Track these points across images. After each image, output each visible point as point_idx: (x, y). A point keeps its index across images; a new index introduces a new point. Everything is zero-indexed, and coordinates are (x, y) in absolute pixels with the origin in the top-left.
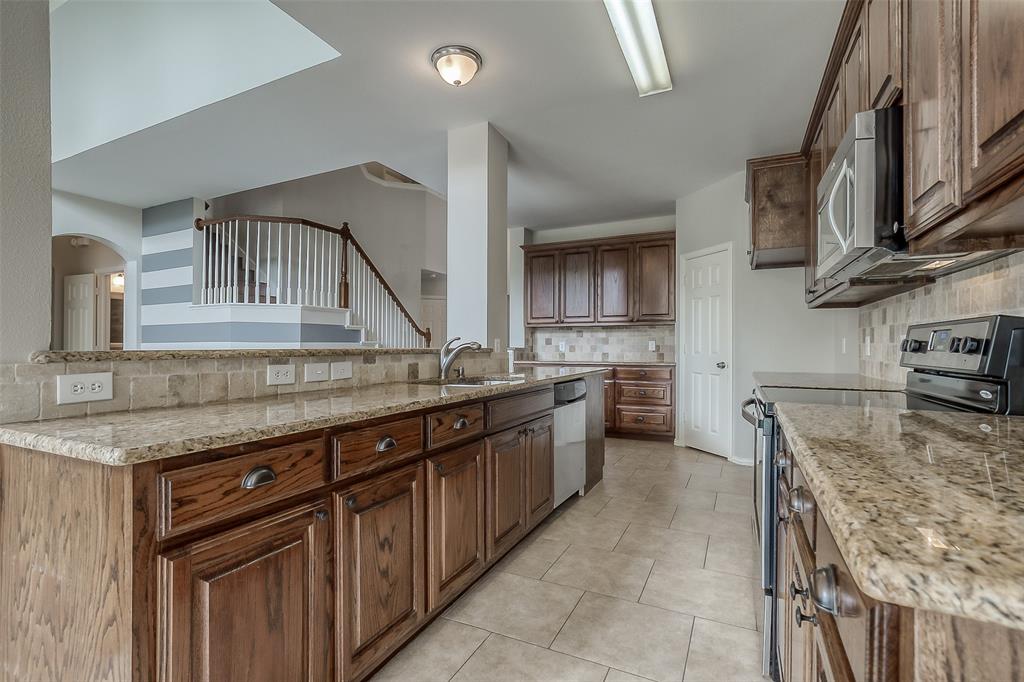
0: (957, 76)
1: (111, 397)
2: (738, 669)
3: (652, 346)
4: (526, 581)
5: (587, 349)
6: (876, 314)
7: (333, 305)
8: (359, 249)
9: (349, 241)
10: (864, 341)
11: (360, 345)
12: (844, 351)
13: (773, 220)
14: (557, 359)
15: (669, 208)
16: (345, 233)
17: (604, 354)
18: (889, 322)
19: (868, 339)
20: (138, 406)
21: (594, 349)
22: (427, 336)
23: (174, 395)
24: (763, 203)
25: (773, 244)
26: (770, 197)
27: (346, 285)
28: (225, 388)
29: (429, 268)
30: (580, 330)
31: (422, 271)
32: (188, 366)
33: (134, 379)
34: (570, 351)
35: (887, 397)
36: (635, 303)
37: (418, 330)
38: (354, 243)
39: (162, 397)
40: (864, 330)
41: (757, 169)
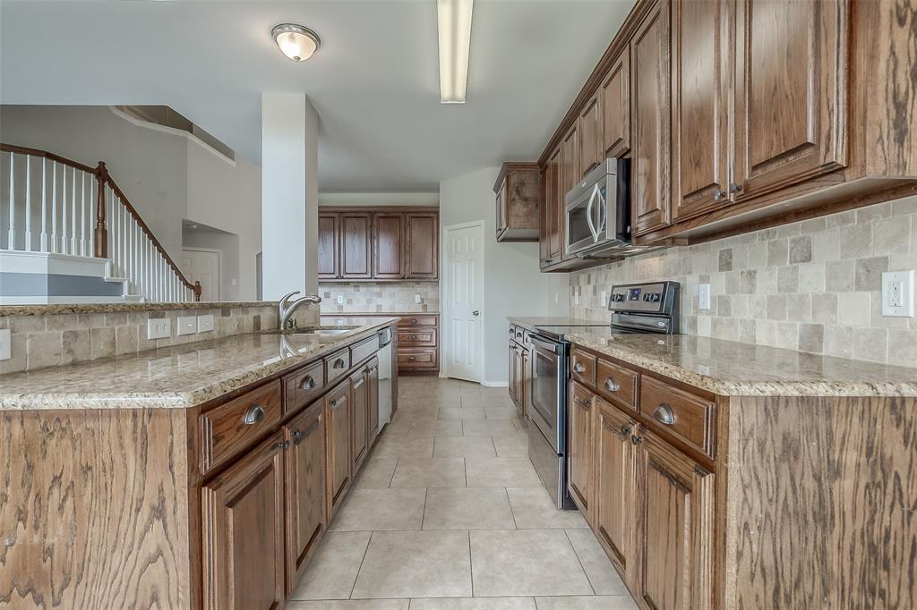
0: (669, 155)
1: (9, 357)
2: (542, 510)
3: (418, 299)
4: (379, 491)
5: (364, 302)
6: (583, 278)
7: (88, 254)
8: (118, 193)
9: (106, 184)
10: (574, 295)
11: (124, 298)
12: (557, 301)
13: (519, 208)
14: (336, 311)
15: (435, 188)
16: (101, 174)
17: (378, 306)
18: (593, 282)
19: (577, 293)
20: (34, 366)
21: (369, 301)
22: (197, 289)
23: (68, 353)
24: (514, 195)
25: (520, 226)
26: (518, 192)
27: (104, 232)
28: (113, 344)
29: (191, 218)
30: (357, 285)
31: (183, 221)
32: (80, 321)
33: (31, 336)
34: (348, 303)
35: (591, 331)
36: (405, 264)
37: (186, 283)
38: (112, 185)
39: (56, 355)
40: (574, 288)
41: (510, 169)
